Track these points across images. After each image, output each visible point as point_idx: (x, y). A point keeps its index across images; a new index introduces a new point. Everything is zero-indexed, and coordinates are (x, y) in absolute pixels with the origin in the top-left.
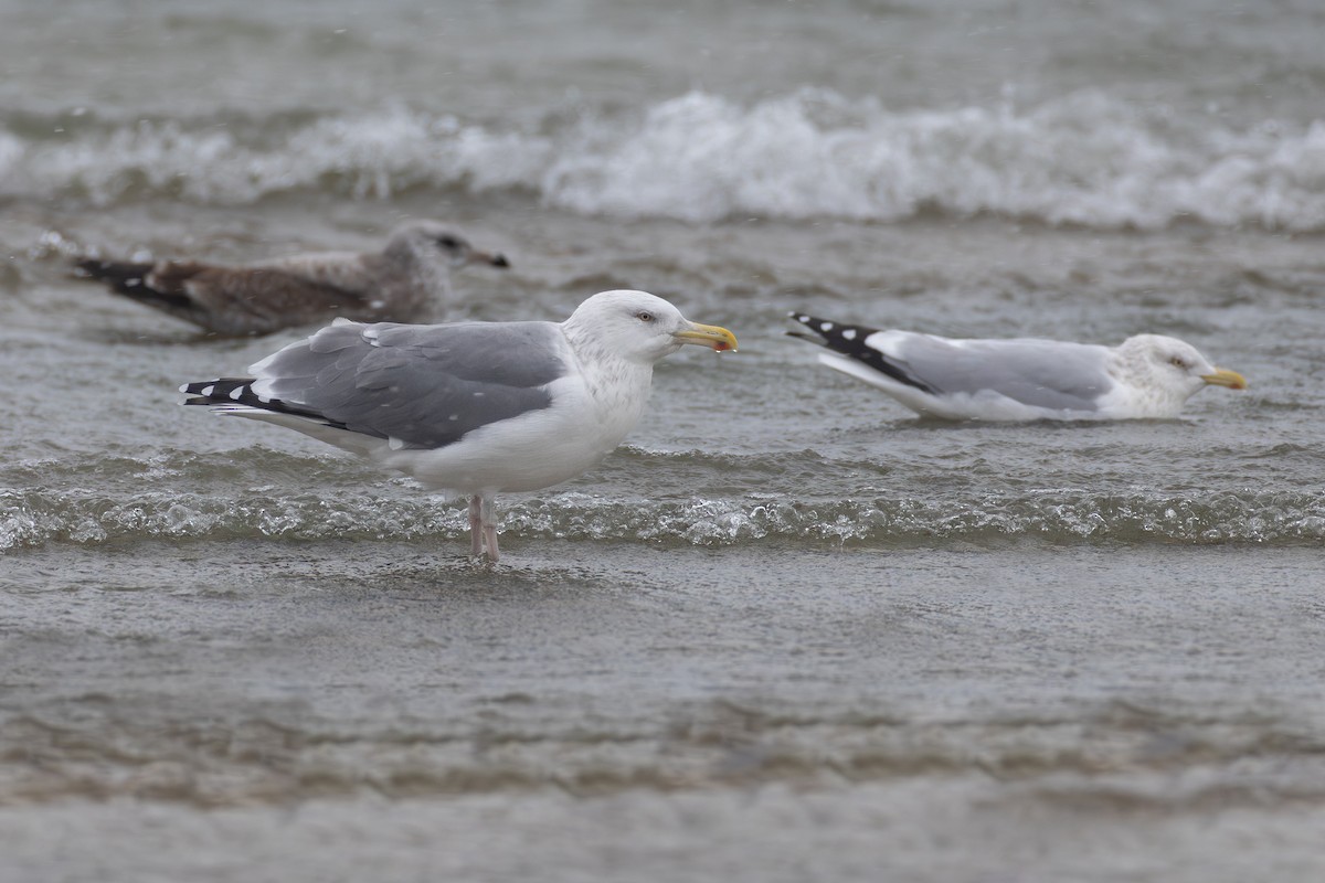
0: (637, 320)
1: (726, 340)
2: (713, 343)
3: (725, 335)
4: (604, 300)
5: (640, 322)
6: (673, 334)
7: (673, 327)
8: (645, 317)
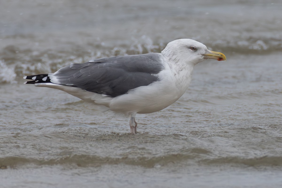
0: (190, 50)
1: (223, 57)
2: (217, 58)
3: (222, 55)
4: (178, 42)
5: (191, 50)
6: (203, 55)
7: (204, 52)
8: (193, 48)
